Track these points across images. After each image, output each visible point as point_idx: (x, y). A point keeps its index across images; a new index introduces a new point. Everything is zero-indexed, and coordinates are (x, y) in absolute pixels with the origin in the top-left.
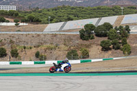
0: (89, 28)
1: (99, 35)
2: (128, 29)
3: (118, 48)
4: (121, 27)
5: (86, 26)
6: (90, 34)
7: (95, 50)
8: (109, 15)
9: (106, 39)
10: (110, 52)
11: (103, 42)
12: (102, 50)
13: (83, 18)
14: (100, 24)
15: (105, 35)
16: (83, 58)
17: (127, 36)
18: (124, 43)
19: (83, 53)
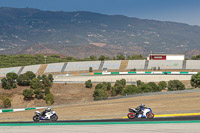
0: (12, 76)
1: (21, 84)
2: (51, 78)
3: (41, 98)
4: (44, 76)
5: (8, 75)
6: (12, 83)
7: (17, 99)
9: (28, 88)
10: (32, 102)
11: (25, 91)
12: (25, 99)
13: (6, 66)
14: (23, 72)
15: (27, 84)
16: (5, 107)
17: (50, 86)
18: (47, 92)
19: (5, 102)
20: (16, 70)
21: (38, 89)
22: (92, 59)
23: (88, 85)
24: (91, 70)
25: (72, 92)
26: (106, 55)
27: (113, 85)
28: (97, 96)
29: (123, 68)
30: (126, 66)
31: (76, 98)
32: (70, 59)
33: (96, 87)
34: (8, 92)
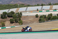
0: (5, 13)
1: (9, 17)
2: (21, 14)
3: (17, 22)
4: (18, 13)
5: (4, 13)
6: (5, 16)
7: (7, 23)
8: (13, 8)
9: (12, 18)
10: (14, 24)
11: (11, 19)
12: (10, 23)
13: (2, 9)
15: (11, 17)
17: (21, 17)
18: (20, 20)
19: (2, 24)
20: (6, 11)
21: (16, 19)
22: (38, 5)
23: (37, 16)
24: (38, 10)
25: (30, 19)
26: (44, 3)
27: (47, 16)
28: (40, 21)
29: (51, 9)
30: (52, 8)
31: (32, 22)
32: (29, 6)
33: (40, 17)
34: (3, 20)
